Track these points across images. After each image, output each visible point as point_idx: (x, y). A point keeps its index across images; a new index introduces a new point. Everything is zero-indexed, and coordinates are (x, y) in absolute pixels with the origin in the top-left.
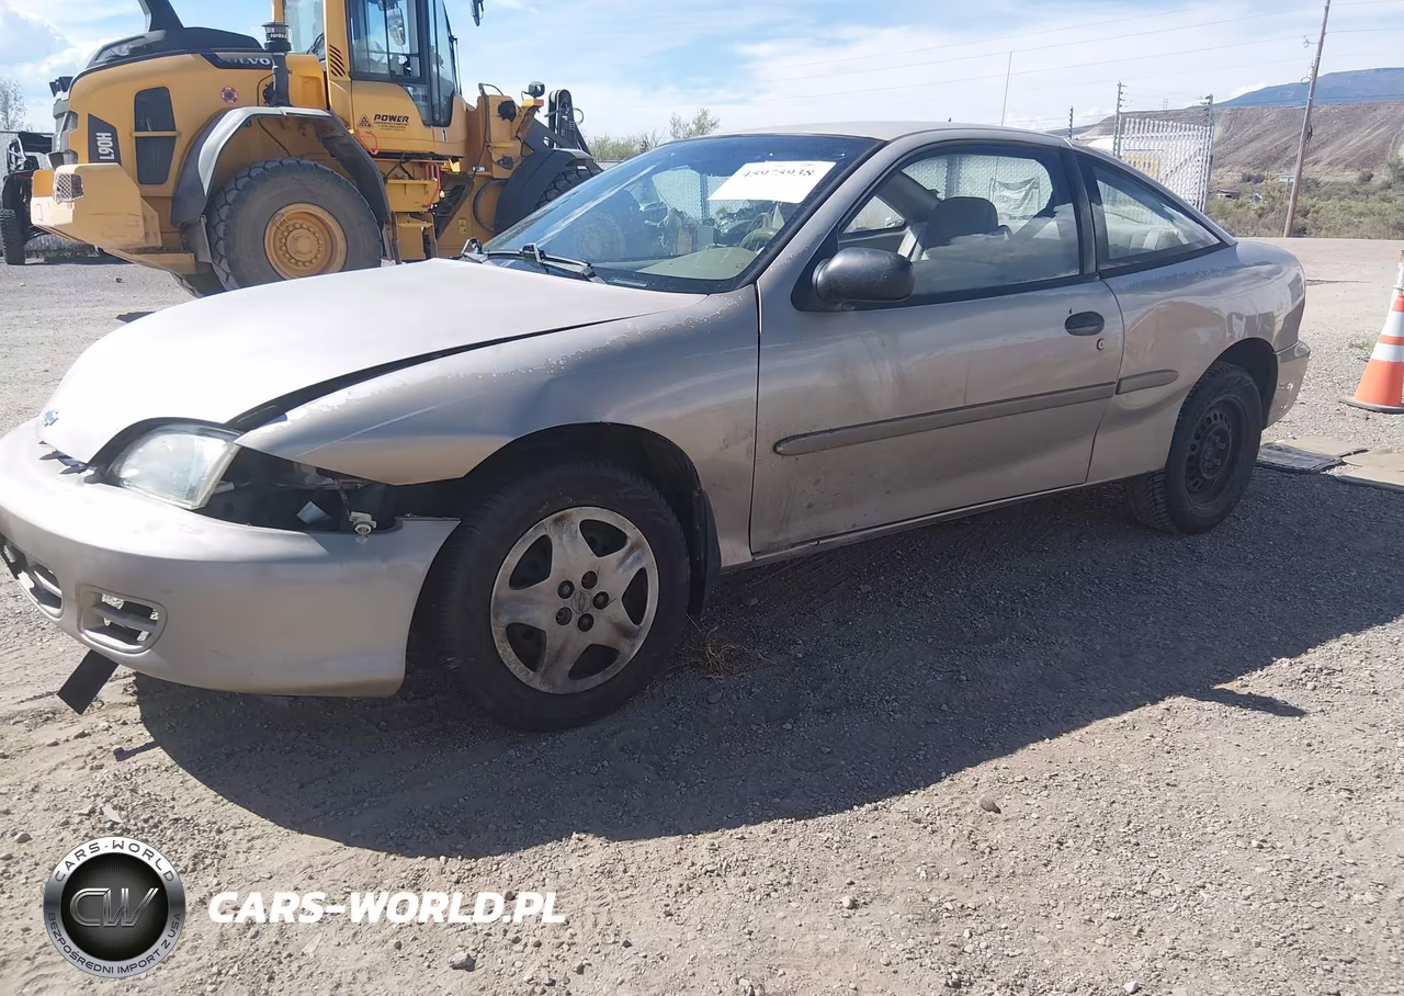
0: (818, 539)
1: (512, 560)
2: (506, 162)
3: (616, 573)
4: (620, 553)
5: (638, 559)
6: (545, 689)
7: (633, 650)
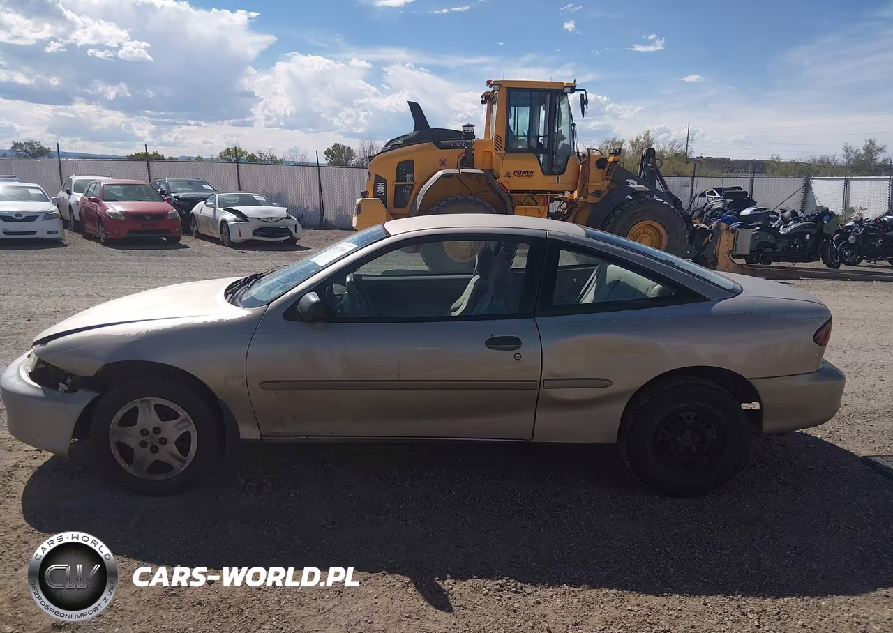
0: (307, 436)
1: (120, 414)
2: (598, 193)
3: (172, 430)
4: (175, 422)
5: (186, 427)
6: (134, 474)
7: (182, 468)
